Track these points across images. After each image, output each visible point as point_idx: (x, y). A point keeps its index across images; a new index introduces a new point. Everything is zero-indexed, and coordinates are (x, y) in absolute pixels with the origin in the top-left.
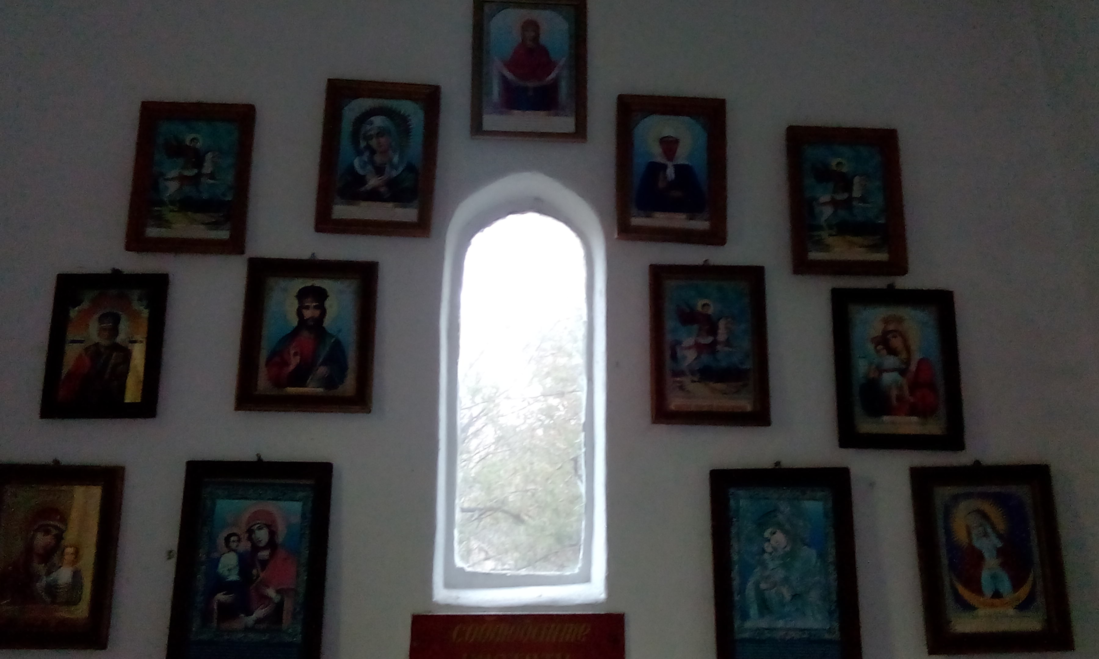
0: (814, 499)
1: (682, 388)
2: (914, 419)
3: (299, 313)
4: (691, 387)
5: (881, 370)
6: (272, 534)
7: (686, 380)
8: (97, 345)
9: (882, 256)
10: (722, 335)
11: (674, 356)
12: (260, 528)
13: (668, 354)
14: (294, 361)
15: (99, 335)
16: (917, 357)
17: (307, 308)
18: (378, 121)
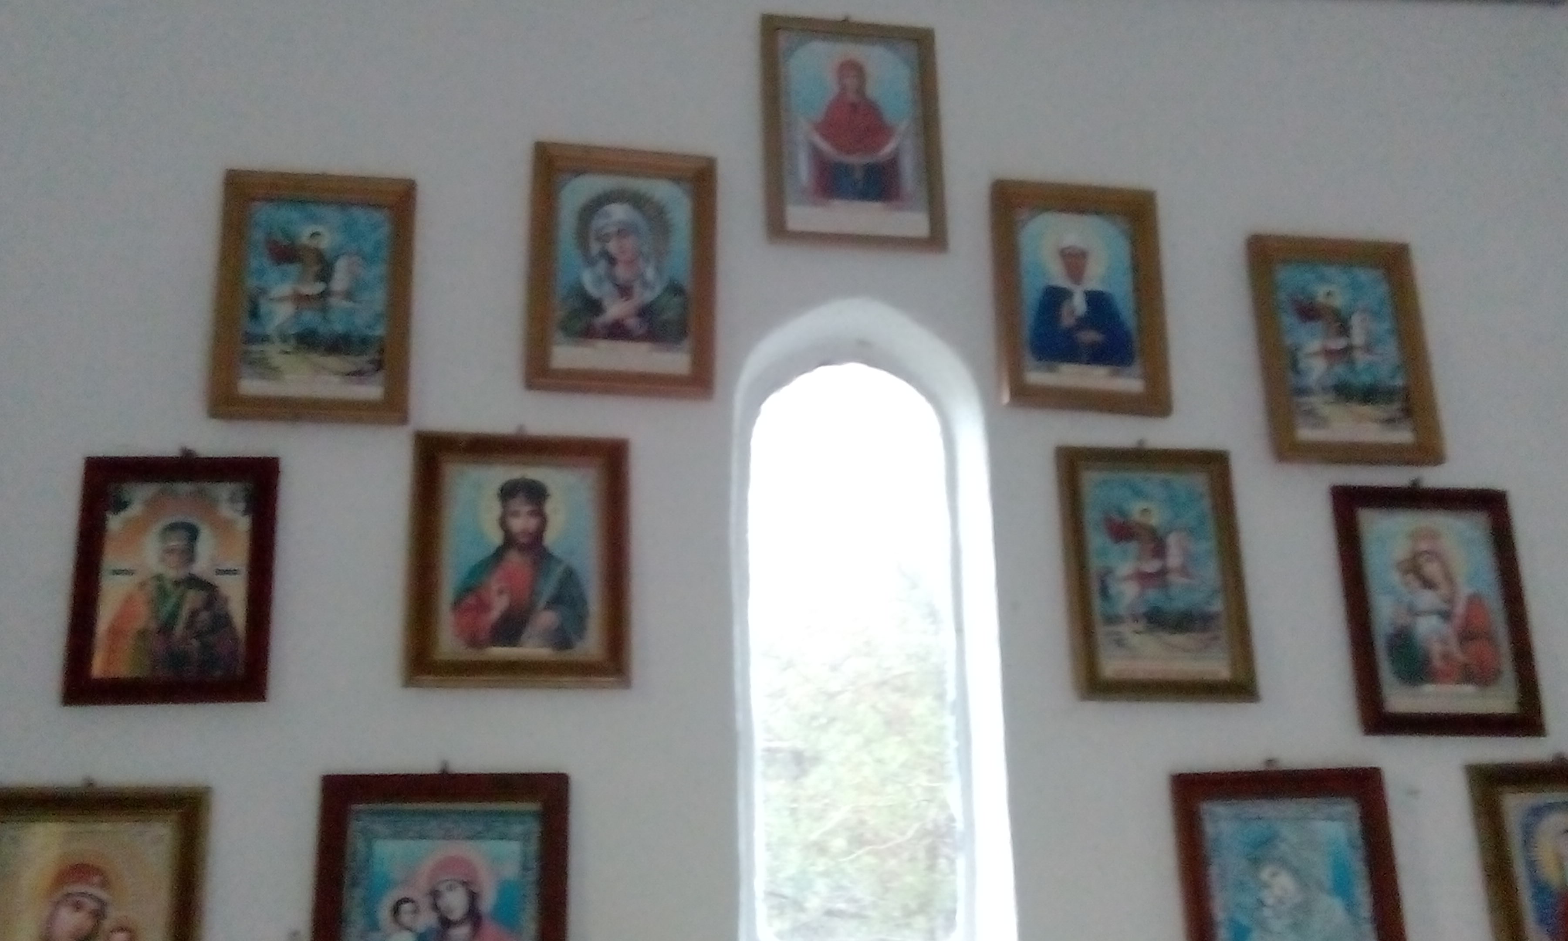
0: (1330, 818)
1: (1120, 643)
2: (1469, 689)
3: (503, 523)
4: (1135, 640)
5: (1414, 612)
6: (473, 897)
7: (1126, 630)
8: (159, 578)
9: (1403, 436)
10: (1174, 559)
11: (1104, 592)
12: (451, 888)
13: (1095, 587)
14: (499, 605)
15: (162, 560)
16: (1465, 591)
17: (516, 514)
18: (619, 212)
